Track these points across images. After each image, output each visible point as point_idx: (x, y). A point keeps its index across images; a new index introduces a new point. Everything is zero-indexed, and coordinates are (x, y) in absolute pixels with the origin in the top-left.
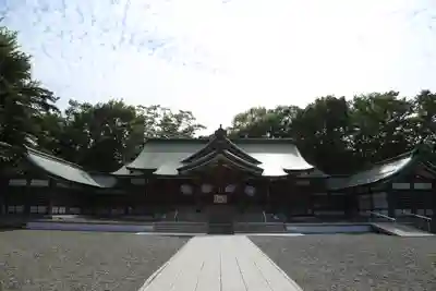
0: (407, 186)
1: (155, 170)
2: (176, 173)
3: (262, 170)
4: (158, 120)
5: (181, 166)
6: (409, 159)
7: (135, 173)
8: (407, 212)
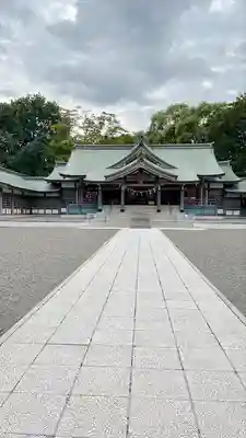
1: (85, 176)
2: (104, 179)
3: (177, 177)
4: (80, 122)
5: (109, 172)
7: (66, 179)
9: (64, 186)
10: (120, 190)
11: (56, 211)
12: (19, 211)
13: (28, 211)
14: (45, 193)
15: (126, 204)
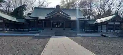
0: (113, 23)
1: (38, 17)
3: (70, 18)
5: (46, 16)
6: (114, 15)
7: (31, 18)
8: (112, 31)
10: (51, 22)
11: (28, 30)
12: (13, 30)
13: (17, 30)
14: (23, 23)
15: (53, 27)
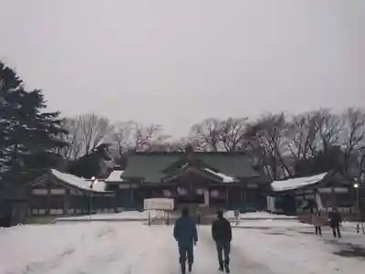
0: (329, 190)
2: (159, 181)
3: (222, 179)
9: (121, 187)
